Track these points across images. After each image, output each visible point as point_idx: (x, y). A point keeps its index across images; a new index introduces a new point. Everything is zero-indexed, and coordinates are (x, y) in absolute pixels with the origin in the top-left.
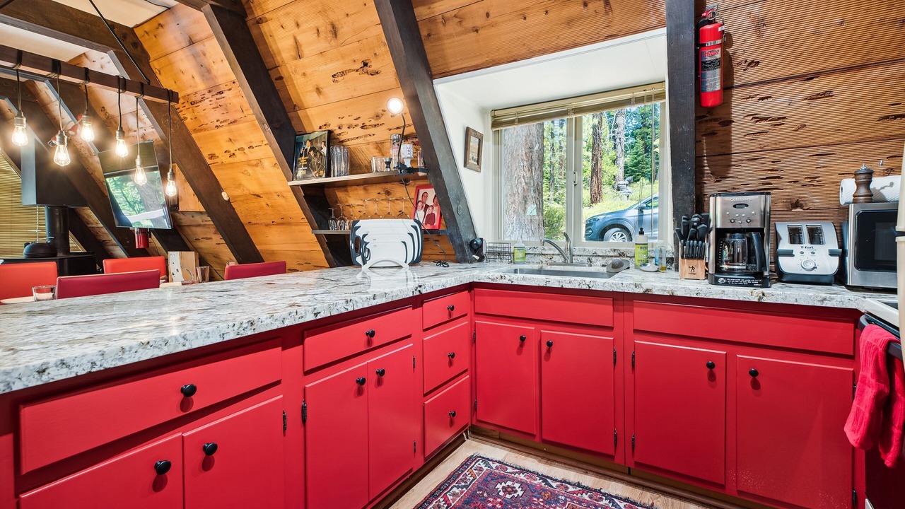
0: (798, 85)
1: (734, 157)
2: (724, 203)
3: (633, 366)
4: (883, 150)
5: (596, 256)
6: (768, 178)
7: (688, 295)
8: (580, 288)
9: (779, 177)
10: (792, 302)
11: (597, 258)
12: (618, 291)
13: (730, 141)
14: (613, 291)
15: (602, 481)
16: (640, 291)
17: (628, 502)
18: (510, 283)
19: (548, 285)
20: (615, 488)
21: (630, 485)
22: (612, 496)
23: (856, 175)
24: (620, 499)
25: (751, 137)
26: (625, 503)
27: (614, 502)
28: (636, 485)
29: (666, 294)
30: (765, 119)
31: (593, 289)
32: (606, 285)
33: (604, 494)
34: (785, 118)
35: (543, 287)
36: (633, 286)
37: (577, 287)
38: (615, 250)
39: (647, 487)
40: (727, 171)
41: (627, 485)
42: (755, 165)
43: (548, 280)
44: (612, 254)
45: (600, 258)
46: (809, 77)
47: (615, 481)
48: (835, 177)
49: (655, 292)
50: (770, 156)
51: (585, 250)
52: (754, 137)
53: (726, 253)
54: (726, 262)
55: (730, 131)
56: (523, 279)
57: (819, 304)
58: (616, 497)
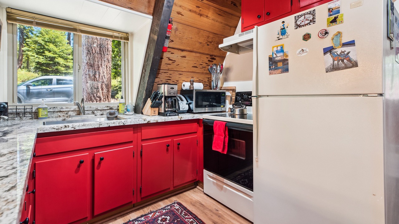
0: (180, 52)
1: (161, 71)
2: (168, 87)
3: (141, 156)
4: (191, 75)
5: (97, 110)
6: (168, 79)
7: (162, 121)
8: (119, 125)
9: (170, 80)
10: (187, 119)
11: (97, 111)
12: (137, 124)
13: (161, 65)
14: (135, 124)
15: (125, 217)
16: (146, 122)
17: (143, 216)
18: (73, 129)
19: (101, 126)
20: (133, 216)
21: (137, 211)
22: (136, 219)
23: (190, 81)
24: (140, 217)
25: (166, 65)
26: (143, 217)
27: (139, 220)
28: (138, 209)
29: (155, 122)
30: (171, 60)
31: (126, 124)
32: (132, 122)
33: (133, 221)
34: (175, 61)
35: (98, 128)
36: (143, 121)
37: (118, 125)
38: (108, 107)
39: (142, 207)
40: (158, 75)
41: (135, 211)
42: (166, 75)
43: (101, 124)
44: (106, 108)
45: (99, 111)
46: (183, 50)
47: (130, 214)
48: (182, 81)
49: (151, 122)
50: (170, 72)
51: (91, 107)
52: (167, 65)
53: (167, 105)
54: (167, 108)
55: (162, 62)
56: (84, 125)
57: (192, 119)
58: (138, 218)
